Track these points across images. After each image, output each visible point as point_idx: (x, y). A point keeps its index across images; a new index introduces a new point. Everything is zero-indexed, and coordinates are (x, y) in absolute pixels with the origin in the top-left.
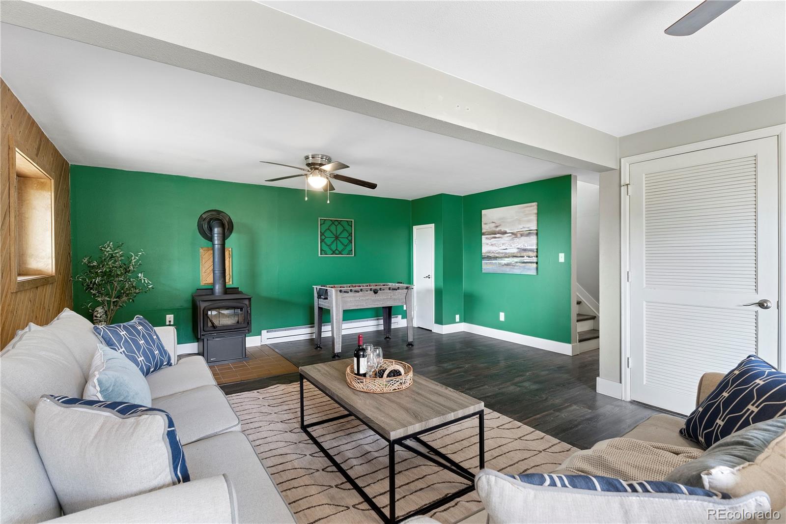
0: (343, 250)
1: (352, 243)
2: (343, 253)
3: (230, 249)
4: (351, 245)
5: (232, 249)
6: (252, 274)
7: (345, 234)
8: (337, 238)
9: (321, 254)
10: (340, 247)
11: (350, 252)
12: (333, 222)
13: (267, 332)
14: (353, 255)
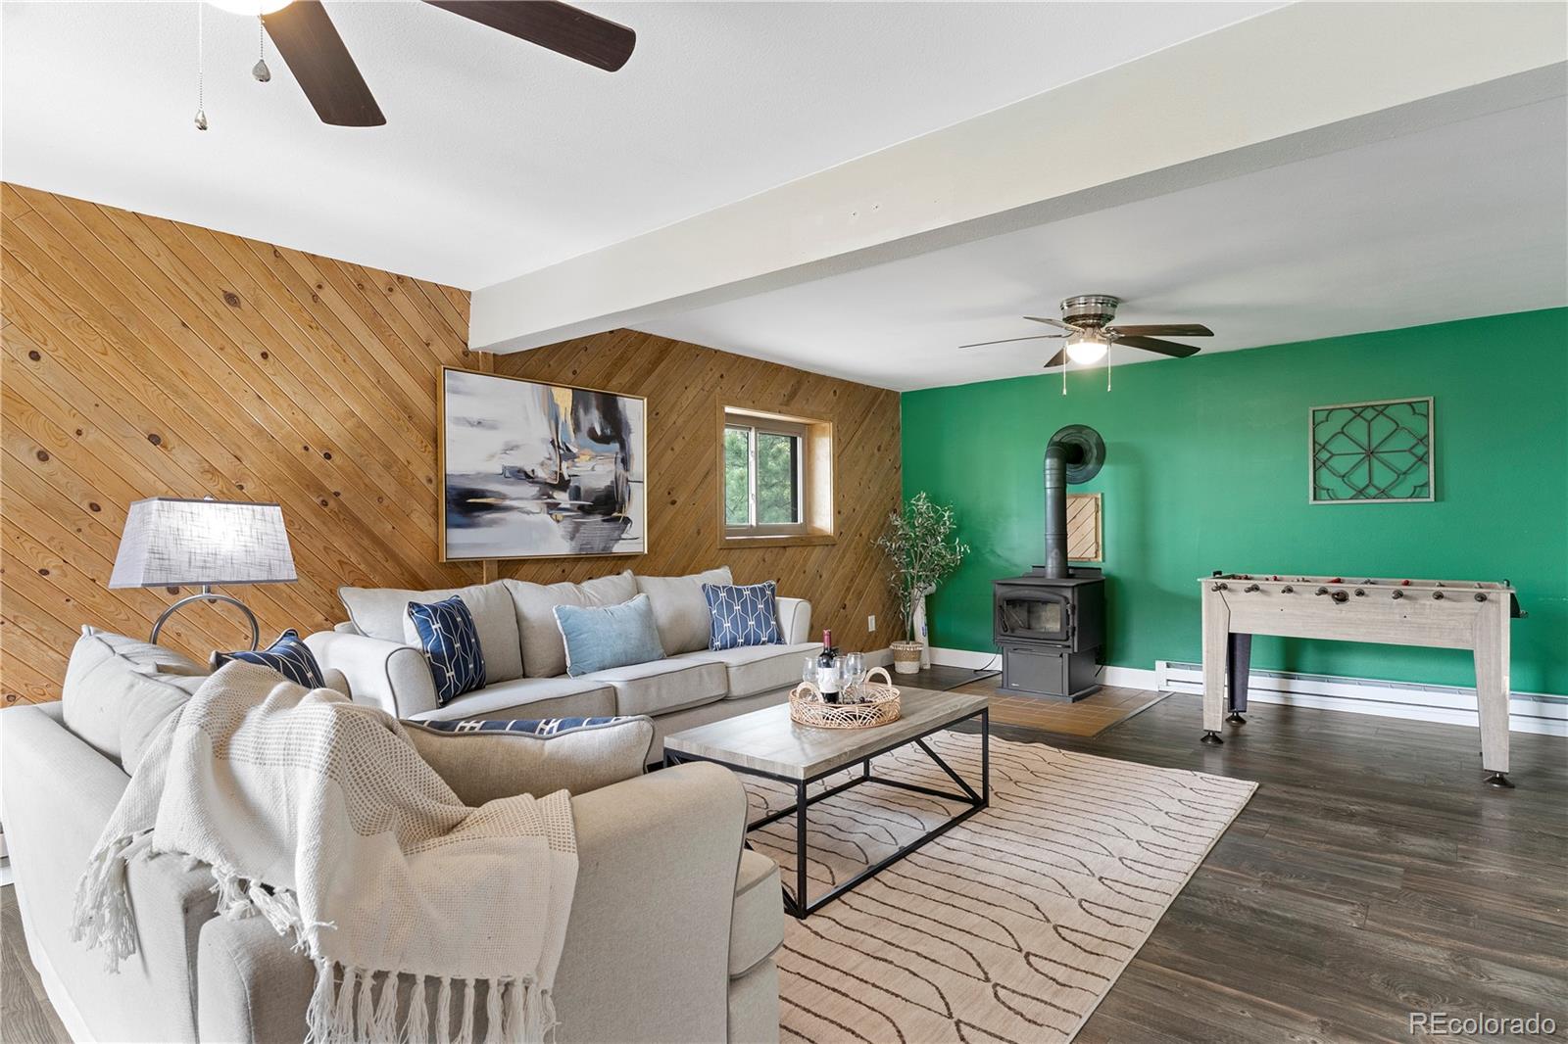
0: (1393, 485)
1: (1428, 463)
2: (1393, 493)
3: (1099, 496)
4: (1424, 468)
5: (1102, 495)
6: (1142, 542)
7: (1403, 441)
8: (1370, 453)
9: (1315, 499)
10: (1383, 477)
11: (1419, 490)
12: (1358, 413)
13: (1168, 666)
14: (1432, 499)
